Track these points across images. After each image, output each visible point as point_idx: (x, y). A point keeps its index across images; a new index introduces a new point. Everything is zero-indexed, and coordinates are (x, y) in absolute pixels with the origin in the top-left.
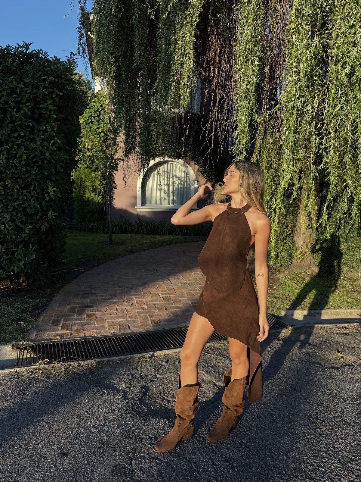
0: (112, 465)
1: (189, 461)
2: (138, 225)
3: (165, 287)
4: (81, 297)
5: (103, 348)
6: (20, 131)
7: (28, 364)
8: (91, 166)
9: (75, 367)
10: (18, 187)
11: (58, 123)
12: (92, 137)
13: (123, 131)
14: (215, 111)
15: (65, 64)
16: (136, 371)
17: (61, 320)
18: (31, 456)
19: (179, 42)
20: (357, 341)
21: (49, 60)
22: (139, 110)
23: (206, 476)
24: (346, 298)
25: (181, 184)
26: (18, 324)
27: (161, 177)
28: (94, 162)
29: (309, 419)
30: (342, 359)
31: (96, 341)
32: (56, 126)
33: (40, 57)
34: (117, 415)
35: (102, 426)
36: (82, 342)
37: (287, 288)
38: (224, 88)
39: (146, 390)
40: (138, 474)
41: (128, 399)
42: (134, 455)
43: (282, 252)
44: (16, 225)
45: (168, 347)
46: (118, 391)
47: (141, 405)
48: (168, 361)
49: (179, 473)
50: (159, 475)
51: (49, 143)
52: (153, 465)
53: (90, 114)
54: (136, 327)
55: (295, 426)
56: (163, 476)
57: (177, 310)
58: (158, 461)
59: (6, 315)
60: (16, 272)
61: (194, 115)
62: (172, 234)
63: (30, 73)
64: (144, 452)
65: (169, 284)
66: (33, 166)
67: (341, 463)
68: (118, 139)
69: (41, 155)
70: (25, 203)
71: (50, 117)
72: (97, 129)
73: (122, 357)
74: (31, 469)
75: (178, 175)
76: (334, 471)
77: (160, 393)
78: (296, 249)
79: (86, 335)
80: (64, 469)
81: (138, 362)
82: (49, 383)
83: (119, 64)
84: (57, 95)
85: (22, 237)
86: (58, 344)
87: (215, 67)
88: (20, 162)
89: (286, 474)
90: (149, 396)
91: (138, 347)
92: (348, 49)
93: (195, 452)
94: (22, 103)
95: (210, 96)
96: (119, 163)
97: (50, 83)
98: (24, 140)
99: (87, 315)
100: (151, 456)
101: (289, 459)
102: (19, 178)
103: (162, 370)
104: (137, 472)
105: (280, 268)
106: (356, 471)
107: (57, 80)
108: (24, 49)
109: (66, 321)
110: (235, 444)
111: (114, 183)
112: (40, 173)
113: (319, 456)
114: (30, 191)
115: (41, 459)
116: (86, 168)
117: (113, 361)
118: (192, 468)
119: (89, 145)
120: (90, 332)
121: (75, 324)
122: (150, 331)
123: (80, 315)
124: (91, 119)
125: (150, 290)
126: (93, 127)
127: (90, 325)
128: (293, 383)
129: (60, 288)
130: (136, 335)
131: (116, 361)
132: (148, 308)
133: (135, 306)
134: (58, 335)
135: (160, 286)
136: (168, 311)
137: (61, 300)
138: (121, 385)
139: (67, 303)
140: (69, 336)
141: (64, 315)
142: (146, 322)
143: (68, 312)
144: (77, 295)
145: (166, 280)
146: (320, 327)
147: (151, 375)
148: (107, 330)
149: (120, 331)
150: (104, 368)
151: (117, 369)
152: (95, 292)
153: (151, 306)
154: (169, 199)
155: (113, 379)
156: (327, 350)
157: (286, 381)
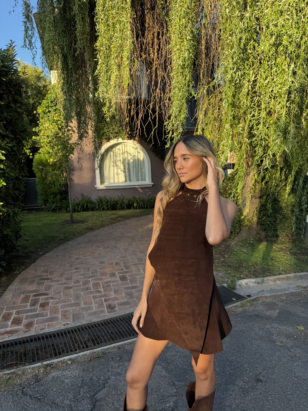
2: (98, 202)
4: (37, 283)
5: (53, 345)
14: (157, 91)
31: (47, 336)
36: (31, 339)
37: (238, 256)
38: (164, 69)
54: (91, 314)
73: (74, 356)
79: (37, 330)
81: (90, 360)
91: (91, 341)
96: (75, 147)
99: (40, 305)
109: (18, 314)
117: (63, 362)
120: (42, 326)
121: (27, 317)
122: (105, 318)
123: (33, 305)
124: (48, 109)
125: (107, 270)
126: (51, 117)
127: (43, 317)
128: (258, 371)
129: (17, 275)
130: (90, 325)
131: (66, 362)
132: (104, 291)
133: (91, 289)
134: (7, 333)
135: (117, 264)
136: (125, 292)
137: (16, 289)
138: (68, 396)
139: (21, 292)
140: (18, 333)
141: (17, 306)
142: (101, 308)
143: (21, 303)
144: (32, 282)
145: (123, 257)
146: (275, 296)
147: (104, 377)
148: (60, 321)
149: (73, 321)
150: (52, 372)
151: (67, 372)
152: (51, 276)
153: (107, 288)
154: (126, 176)
155: (61, 388)
156: (286, 324)
157: (250, 369)
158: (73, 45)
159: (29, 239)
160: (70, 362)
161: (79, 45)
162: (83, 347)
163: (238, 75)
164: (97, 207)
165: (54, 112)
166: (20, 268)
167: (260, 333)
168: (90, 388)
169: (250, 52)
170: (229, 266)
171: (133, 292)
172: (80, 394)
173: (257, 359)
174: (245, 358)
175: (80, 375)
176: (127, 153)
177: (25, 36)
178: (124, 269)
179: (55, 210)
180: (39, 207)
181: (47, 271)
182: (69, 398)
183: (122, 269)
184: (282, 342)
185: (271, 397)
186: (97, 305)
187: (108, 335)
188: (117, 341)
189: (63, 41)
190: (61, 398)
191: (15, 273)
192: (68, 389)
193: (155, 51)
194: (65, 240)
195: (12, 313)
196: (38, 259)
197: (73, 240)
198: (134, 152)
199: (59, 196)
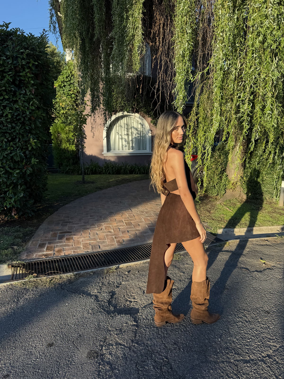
0: (87, 351)
1: (146, 346)
2: (105, 167)
3: (127, 215)
4: (61, 225)
5: (79, 264)
6: (5, 95)
7: (20, 278)
8: (66, 121)
9: (58, 279)
10: (6, 140)
11: (35, 87)
12: (64, 98)
13: (89, 92)
14: (161, 73)
15: (39, 39)
16: (105, 280)
17: (46, 244)
18: (25, 347)
19: (130, 18)
20: (276, 250)
21: (25, 36)
22: (102, 75)
23: (159, 356)
24: (268, 218)
25: (138, 133)
26: (12, 248)
27: (122, 129)
28: (68, 118)
29: (238, 310)
30: (264, 265)
31: (73, 258)
32: (34, 90)
33: (18, 34)
34: (91, 314)
35: (79, 322)
36: (63, 260)
37: (222, 212)
38: (168, 55)
39: (113, 294)
40: (107, 357)
41: (99, 301)
42: (104, 343)
43: (218, 184)
44: (6, 170)
45: (130, 261)
46: (91, 296)
47: (110, 306)
48: (130, 271)
49: (139, 355)
50: (124, 357)
51: (29, 104)
52: (119, 350)
53: (63, 80)
54: (105, 246)
55: (227, 316)
56: (127, 357)
57: (137, 232)
58: (123, 347)
59: (2, 241)
60: (8, 207)
61: (145, 77)
62: (132, 173)
63: (10, 48)
64: (112, 340)
65: (130, 212)
66: (17, 123)
67: (262, 342)
68: (85, 99)
69: (23, 114)
70: (12, 153)
71: (28, 82)
72: (69, 92)
73: (95, 270)
74: (25, 357)
75: (135, 127)
76: (257, 348)
77: (124, 296)
78: (229, 182)
79: (66, 254)
80: (50, 356)
81: (107, 273)
82: (38, 292)
83: (83, 38)
84: (33, 64)
85: (12, 180)
86: (44, 262)
87: (160, 38)
88: (6, 120)
89: (220, 352)
90: (115, 298)
91: (106, 261)
92: (261, 21)
93: (151, 339)
94: (5, 72)
95: (157, 62)
96: (87, 118)
97: (27, 55)
98: (9, 102)
99: (66, 239)
100: (117, 343)
101: (223, 341)
102: (7, 133)
103: (126, 278)
104: (106, 356)
105: (217, 197)
106: (273, 347)
107: (32, 52)
108: (4, 27)
109: (50, 244)
110: (181, 331)
111: (84, 134)
112: (23, 128)
113: (245, 338)
114: (16, 143)
115: (32, 349)
116: (62, 123)
117: (87, 273)
118: (149, 350)
119: (63, 105)
120: (69, 252)
121: (57, 246)
122: (116, 249)
123: (60, 239)
124: (64, 83)
125: (115, 218)
126: (66, 90)
127: (69, 246)
129: (45, 219)
130: (105, 253)
131: (89, 273)
132: (114, 232)
133: (104, 230)
134: (44, 255)
135: (123, 214)
136: (130, 233)
137: (45, 228)
139: (50, 230)
140: (52, 256)
141: (48, 239)
142: (113, 242)
143: (51, 237)
144: (58, 224)
148: (82, 249)
149: (92, 249)
150: (80, 279)
151: (91, 279)
152: (72, 221)
153: (117, 230)
154: (129, 146)
158: (91, 31)
160: (92, 274)
161: (97, 31)
162: (101, 265)
164: (104, 171)
165: (69, 87)
166: (47, 214)
167: (232, 263)
169: (238, 45)
170: (213, 219)
179: (68, 172)
180: (55, 170)
181: (68, 217)
186: (109, 240)
188: (125, 262)
191: (43, 217)
193: (161, 40)
194: (79, 195)
197: (86, 196)
199: (71, 161)
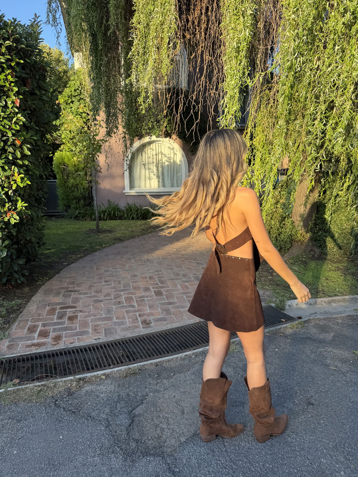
2: (127, 210)
3: (157, 279)
4: (63, 295)
5: (85, 359)
9: (51, 388)
11: (21, 97)
12: (71, 117)
13: (103, 108)
15: (27, 28)
21: (5, 22)
31: (77, 350)
38: (213, 54)
41: (112, 430)
43: (281, 234)
46: (101, 419)
54: (124, 330)
69: (3, 136)
71: (10, 89)
72: (78, 110)
73: (108, 371)
78: (296, 231)
79: (66, 343)
81: (126, 376)
86: (32, 358)
91: (126, 356)
96: (102, 144)
99: (68, 318)
109: (44, 327)
111: (99, 166)
116: (69, 151)
117: (97, 377)
120: (71, 340)
121: (54, 330)
122: (140, 334)
123: (60, 317)
124: (71, 99)
125: (140, 284)
126: (74, 108)
127: (71, 330)
128: (309, 394)
129: (40, 286)
130: (124, 341)
131: (100, 377)
132: (138, 306)
133: (123, 304)
134: (34, 345)
135: (150, 278)
136: (161, 308)
137: (40, 300)
138: (104, 410)
139: (46, 304)
140: (46, 346)
141: (43, 318)
142: (136, 323)
143: (46, 315)
144: (58, 294)
145: (158, 271)
146: (329, 318)
147: (142, 393)
148: (90, 335)
149: (105, 336)
150: (86, 386)
151: (102, 387)
152: (78, 289)
153: (142, 303)
154: (159, 182)
155: (96, 402)
156: (342, 348)
157: (301, 392)
158: (104, 22)
159: (51, 248)
160: (104, 377)
161: (112, 21)
162: (118, 363)
163: (300, 62)
164: (126, 215)
165: (78, 103)
166: (43, 279)
167: (312, 356)
168: (127, 403)
169: (316, 34)
170: (278, 285)
171: (170, 308)
172: (117, 409)
173: (308, 382)
174: (295, 381)
175: (116, 390)
176: (162, 154)
177: (49, 10)
178: (159, 284)
179: (78, 217)
180: (60, 214)
181: (73, 283)
182: (105, 412)
183: (157, 284)
184: (336, 367)
185: (323, 421)
186: (130, 320)
187: (144, 352)
188: (154, 357)
189: (93, 17)
190: (96, 412)
191: (38, 283)
192: (103, 403)
193: (202, 30)
194: (91, 250)
195: (38, 326)
196: (62, 269)
197: (99, 251)
198: (169, 153)
199: (82, 202)
